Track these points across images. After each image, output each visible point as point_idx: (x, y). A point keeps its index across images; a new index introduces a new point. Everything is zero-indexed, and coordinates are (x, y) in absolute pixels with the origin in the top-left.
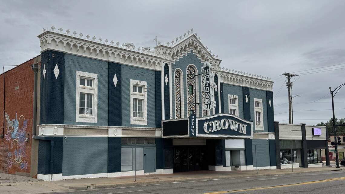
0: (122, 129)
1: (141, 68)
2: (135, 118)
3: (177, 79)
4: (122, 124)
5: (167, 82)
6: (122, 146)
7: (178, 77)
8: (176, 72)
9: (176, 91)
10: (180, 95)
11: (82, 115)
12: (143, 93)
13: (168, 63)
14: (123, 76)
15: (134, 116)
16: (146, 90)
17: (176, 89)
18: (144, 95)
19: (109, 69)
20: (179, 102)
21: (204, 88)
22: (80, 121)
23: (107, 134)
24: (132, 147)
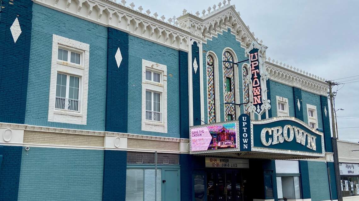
0: (128, 138)
1: (158, 45)
2: (148, 121)
3: (210, 67)
4: (128, 130)
5: (196, 70)
6: (127, 166)
7: (211, 64)
8: (209, 57)
9: (208, 85)
10: (214, 91)
11: (59, 111)
12: (161, 83)
13: (197, 42)
14: (131, 52)
15: (147, 119)
16: (166, 78)
17: (208, 81)
18: (162, 86)
19: (108, 38)
20: (212, 101)
21: (251, 81)
22: (55, 121)
23: (103, 144)
24: (143, 169)
